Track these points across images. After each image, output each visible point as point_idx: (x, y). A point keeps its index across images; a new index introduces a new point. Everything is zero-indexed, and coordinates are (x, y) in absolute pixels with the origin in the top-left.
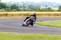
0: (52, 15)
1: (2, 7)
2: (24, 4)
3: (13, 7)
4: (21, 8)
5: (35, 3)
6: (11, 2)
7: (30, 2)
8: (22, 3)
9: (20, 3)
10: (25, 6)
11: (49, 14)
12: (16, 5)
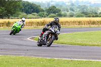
0: (85, 23)
1: (32, 10)
2: (73, 5)
3: (50, 10)
4: (66, 12)
5: (90, 3)
6: (52, 2)
7: (83, 1)
8: (70, 4)
9: (67, 4)
10: (74, 8)
11: (79, 22)
12: (55, 7)
